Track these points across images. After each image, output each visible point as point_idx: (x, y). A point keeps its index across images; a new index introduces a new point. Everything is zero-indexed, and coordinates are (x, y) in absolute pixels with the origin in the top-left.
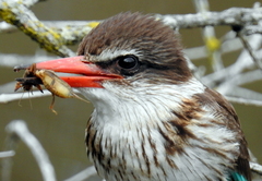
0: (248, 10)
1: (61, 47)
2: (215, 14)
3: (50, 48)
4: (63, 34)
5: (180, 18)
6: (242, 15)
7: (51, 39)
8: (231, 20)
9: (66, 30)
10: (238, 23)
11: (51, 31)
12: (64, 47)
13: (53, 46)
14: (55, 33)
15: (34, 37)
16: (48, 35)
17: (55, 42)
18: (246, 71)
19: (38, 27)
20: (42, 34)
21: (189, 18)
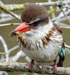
0: (63, 1)
1: (10, 12)
2: (54, 2)
3: (7, 12)
4: (11, 8)
5: (44, 3)
6: (61, 2)
7: (7, 9)
8: (58, 4)
9: (12, 7)
10: (60, 5)
11: (7, 7)
12: (11, 12)
13: (8, 12)
14: (8, 8)
15: (3, 9)
16: (6, 8)
17: (9, 10)
18: (62, 18)
19: (4, 6)
20: (5, 8)
21: (46, 3)
